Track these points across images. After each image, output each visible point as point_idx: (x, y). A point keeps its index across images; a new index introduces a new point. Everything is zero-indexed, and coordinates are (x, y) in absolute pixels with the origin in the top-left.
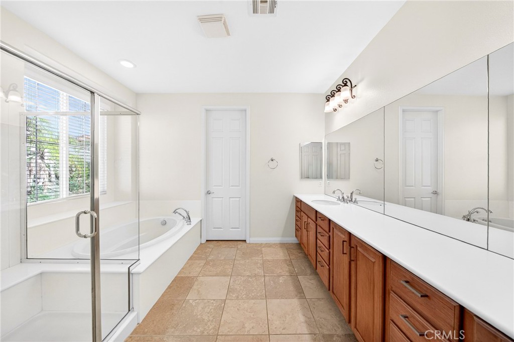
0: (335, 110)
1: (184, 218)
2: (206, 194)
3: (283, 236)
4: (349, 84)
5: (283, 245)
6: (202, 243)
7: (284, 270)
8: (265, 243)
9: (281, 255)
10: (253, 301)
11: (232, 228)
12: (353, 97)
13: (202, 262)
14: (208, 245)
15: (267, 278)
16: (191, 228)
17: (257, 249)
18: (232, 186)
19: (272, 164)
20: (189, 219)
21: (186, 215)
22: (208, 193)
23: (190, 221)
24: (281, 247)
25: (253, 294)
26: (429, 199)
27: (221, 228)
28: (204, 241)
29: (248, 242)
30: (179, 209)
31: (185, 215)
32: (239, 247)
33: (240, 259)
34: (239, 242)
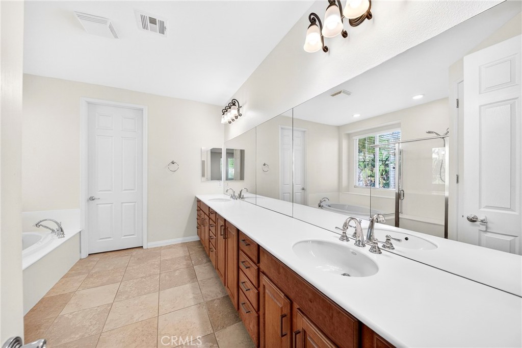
0: (230, 122)
1: (53, 231)
2: (88, 201)
3: (184, 236)
4: (237, 104)
5: (184, 244)
6: (82, 258)
7: (182, 265)
8: (165, 245)
9: (181, 253)
10: (145, 296)
11: (125, 236)
12: (240, 115)
13: (83, 277)
14: (92, 259)
15: (163, 275)
16: (64, 241)
17: (156, 252)
18: (125, 190)
19: (173, 167)
20: (62, 231)
21: (57, 227)
22: (92, 199)
23: (63, 234)
24: (182, 246)
25: (146, 291)
26: (300, 194)
27: (110, 238)
28: (84, 255)
29: (144, 248)
30: (46, 220)
31: (55, 227)
32: (134, 254)
33: (134, 264)
34: (134, 250)
